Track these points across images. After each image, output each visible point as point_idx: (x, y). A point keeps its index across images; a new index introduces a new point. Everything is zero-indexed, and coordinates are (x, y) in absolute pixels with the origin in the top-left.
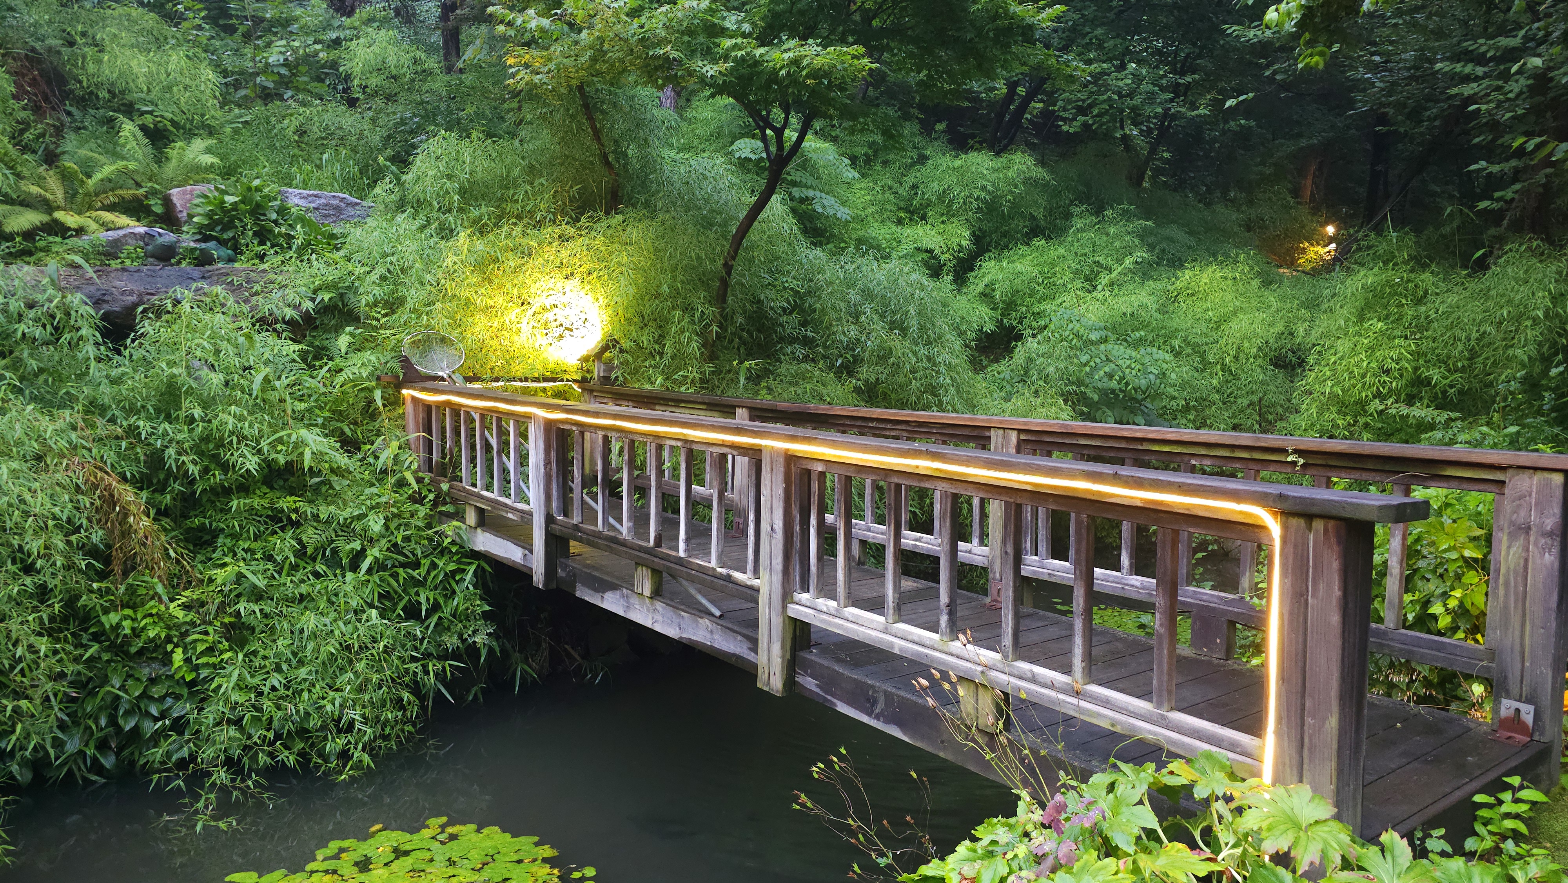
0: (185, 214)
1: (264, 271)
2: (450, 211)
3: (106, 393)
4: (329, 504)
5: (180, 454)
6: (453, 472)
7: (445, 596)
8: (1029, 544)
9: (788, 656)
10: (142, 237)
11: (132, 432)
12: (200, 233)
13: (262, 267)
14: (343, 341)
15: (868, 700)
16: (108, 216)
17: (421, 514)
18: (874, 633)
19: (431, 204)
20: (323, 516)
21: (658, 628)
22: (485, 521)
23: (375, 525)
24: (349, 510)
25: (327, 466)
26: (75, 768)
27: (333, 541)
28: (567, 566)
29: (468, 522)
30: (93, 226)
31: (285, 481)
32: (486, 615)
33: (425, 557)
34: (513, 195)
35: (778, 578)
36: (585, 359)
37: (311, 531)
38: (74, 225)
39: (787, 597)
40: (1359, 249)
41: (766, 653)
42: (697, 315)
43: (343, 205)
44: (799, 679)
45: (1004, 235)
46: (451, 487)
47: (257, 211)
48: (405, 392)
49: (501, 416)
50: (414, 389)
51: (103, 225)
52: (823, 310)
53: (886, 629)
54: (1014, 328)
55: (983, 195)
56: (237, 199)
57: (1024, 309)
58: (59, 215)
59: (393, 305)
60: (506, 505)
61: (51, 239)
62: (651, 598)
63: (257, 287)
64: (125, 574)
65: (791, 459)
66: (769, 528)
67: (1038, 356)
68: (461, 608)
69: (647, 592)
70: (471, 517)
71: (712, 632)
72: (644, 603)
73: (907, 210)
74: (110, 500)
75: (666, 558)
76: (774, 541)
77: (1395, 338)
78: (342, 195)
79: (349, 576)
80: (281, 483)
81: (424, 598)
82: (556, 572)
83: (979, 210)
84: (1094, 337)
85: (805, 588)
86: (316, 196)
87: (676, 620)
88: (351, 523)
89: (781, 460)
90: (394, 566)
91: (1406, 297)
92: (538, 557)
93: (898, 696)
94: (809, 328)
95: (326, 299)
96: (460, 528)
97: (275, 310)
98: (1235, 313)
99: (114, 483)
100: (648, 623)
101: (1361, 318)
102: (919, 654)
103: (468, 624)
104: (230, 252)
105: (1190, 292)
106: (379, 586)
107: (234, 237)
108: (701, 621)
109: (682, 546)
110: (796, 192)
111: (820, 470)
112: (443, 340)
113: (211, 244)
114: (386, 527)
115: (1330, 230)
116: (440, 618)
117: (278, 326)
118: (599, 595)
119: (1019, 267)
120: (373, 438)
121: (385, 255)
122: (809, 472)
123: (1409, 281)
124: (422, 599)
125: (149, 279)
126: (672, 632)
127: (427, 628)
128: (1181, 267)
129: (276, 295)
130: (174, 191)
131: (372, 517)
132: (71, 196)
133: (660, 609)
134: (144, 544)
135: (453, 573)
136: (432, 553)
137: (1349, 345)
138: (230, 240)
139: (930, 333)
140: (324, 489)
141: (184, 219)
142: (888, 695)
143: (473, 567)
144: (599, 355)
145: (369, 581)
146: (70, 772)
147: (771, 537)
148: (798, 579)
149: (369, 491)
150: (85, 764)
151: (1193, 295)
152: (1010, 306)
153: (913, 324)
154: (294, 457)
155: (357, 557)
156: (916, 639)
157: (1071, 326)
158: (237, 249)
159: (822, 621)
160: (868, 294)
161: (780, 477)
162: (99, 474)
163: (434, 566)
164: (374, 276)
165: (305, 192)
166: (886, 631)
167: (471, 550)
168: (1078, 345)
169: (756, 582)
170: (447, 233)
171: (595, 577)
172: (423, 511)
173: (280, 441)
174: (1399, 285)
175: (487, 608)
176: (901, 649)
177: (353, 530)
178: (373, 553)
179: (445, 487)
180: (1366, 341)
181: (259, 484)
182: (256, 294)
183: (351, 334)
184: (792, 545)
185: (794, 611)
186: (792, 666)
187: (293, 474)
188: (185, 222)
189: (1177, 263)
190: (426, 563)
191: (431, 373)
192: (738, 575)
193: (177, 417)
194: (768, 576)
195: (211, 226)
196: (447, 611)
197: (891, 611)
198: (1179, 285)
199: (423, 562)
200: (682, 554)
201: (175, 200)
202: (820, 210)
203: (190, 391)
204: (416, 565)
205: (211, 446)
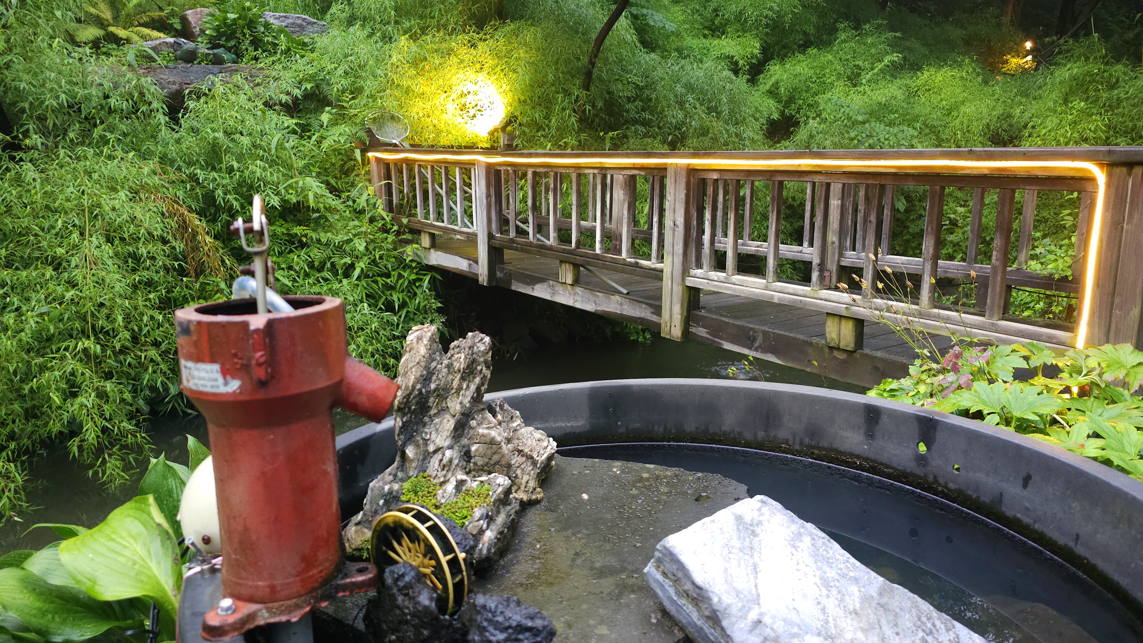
0: (198, 29)
1: (262, 69)
2: (389, 23)
3: (172, 150)
4: (326, 232)
5: (226, 194)
6: (410, 210)
7: (409, 297)
8: (848, 243)
9: (685, 314)
10: (172, 45)
11: (194, 178)
12: (210, 43)
13: (259, 66)
14: (325, 117)
15: (749, 339)
16: (146, 31)
17: (390, 240)
18: (757, 290)
19: (374, 19)
20: (324, 240)
21: (578, 305)
22: (435, 244)
23: (360, 245)
24: (340, 236)
25: (322, 205)
26: (176, 405)
27: (331, 258)
28: (504, 269)
29: (423, 245)
30: (135, 38)
31: (295, 216)
32: (439, 310)
33: (394, 270)
34: (430, 13)
35: (678, 260)
36: (492, 133)
37: (316, 251)
38: (124, 37)
39: (685, 272)
40: (1059, 53)
41: (668, 312)
42: (574, 98)
43: (304, 24)
44: (693, 330)
45: (784, 47)
46: (409, 221)
47: (251, 24)
48: (370, 155)
49: (447, 165)
50: (378, 151)
51: (142, 37)
52: (657, 99)
53: (767, 287)
54: (793, 117)
55: (770, 13)
56: (236, 16)
57: (801, 102)
58: (112, 29)
59: (356, 92)
60: (454, 230)
61: (110, 46)
62: (572, 285)
63: (258, 80)
64: (197, 277)
65: (691, 171)
66: (672, 224)
67: (818, 133)
68: (422, 304)
69: (569, 281)
70: (426, 241)
71: (621, 304)
72: (567, 289)
73: (709, 28)
74: (184, 226)
75: (586, 255)
76: (676, 233)
77: (1093, 114)
78: (304, 16)
79: (345, 281)
80: (292, 217)
81: (396, 297)
82: (496, 274)
83: (767, 26)
84: (860, 118)
85: (699, 266)
86: (286, 17)
87: (593, 299)
88: (342, 245)
89: (684, 173)
90: (374, 276)
91: (1102, 84)
92: (482, 264)
93: (773, 333)
94: (647, 113)
95: (309, 88)
96: (418, 249)
97: (273, 96)
98: (963, 102)
99: (186, 212)
100: (570, 302)
101: (1066, 101)
102: (795, 301)
103: (427, 316)
104: (234, 56)
105: (927, 87)
106: (365, 288)
107: (235, 45)
108: (612, 297)
109: (598, 245)
110: (634, 10)
111: (715, 177)
112: (393, 118)
113: (220, 51)
114: (367, 248)
115: (1028, 45)
116: (408, 312)
117: (277, 107)
118: (530, 287)
119: (798, 69)
120: (349, 188)
121: (346, 56)
122: (704, 181)
123: (1105, 71)
124: (395, 298)
125: (184, 74)
126: (590, 307)
127: (400, 317)
128: (920, 69)
129: (273, 85)
130: (189, 12)
131: (356, 241)
132: (116, 18)
133: (580, 293)
134: (208, 256)
135: (415, 281)
136: (398, 268)
137: (1056, 121)
138: (232, 47)
139: (738, 115)
140: (322, 221)
141: (197, 33)
142: (765, 333)
143: (428, 277)
144: (504, 129)
145: (358, 285)
146: (174, 408)
147: (674, 230)
148: (694, 259)
149: (352, 224)
150: (183, 402)
151: (930, 90)
152: (791, 100)
153: (725, 109)
154: (300, 198)
155: (348, 270)
156: (791, 291)
157: (842, 110)
158: (239, 55)
159: (715, 286)
160: (690, 88)
161: (682, 186)
162: (176, 206)
163: (400, 276)
164: (340, 71)
165: (277, 14)
166: (766, 288)
167: (427, 265)
168: (848, 124)
169: (659, 266)
170: (387, 39)
171: (526, 275)
172: (391, 238)
173: (290, 186)
174: (1097, 74)
175: (440, 305)
176: (779, 299)
177: (344, 251)
178: (361, 266)
179: (405, 221)
180: (1070, 117)
181: (277, 218)
182: (258, 85)
183: (329, 112)
184: (689, 236)
185: (690, 282)
186: (688, 320)
187: (300, 212)
188: (199, 35)
189: (916, 67)
190: (395, 274)
191: (387, 140)
192: (644, 263)
193: (221, 168)
194: (670, 259)
195: (219, 37)
196: (411, 308)
197: (771, 274)
198: (919, 82)
199: (393, 273)
200: (598, 251)
201: (190, 18)
202: (653, 24)
203: (228, 150)
204: (388, 276)
205: (245, 189)
